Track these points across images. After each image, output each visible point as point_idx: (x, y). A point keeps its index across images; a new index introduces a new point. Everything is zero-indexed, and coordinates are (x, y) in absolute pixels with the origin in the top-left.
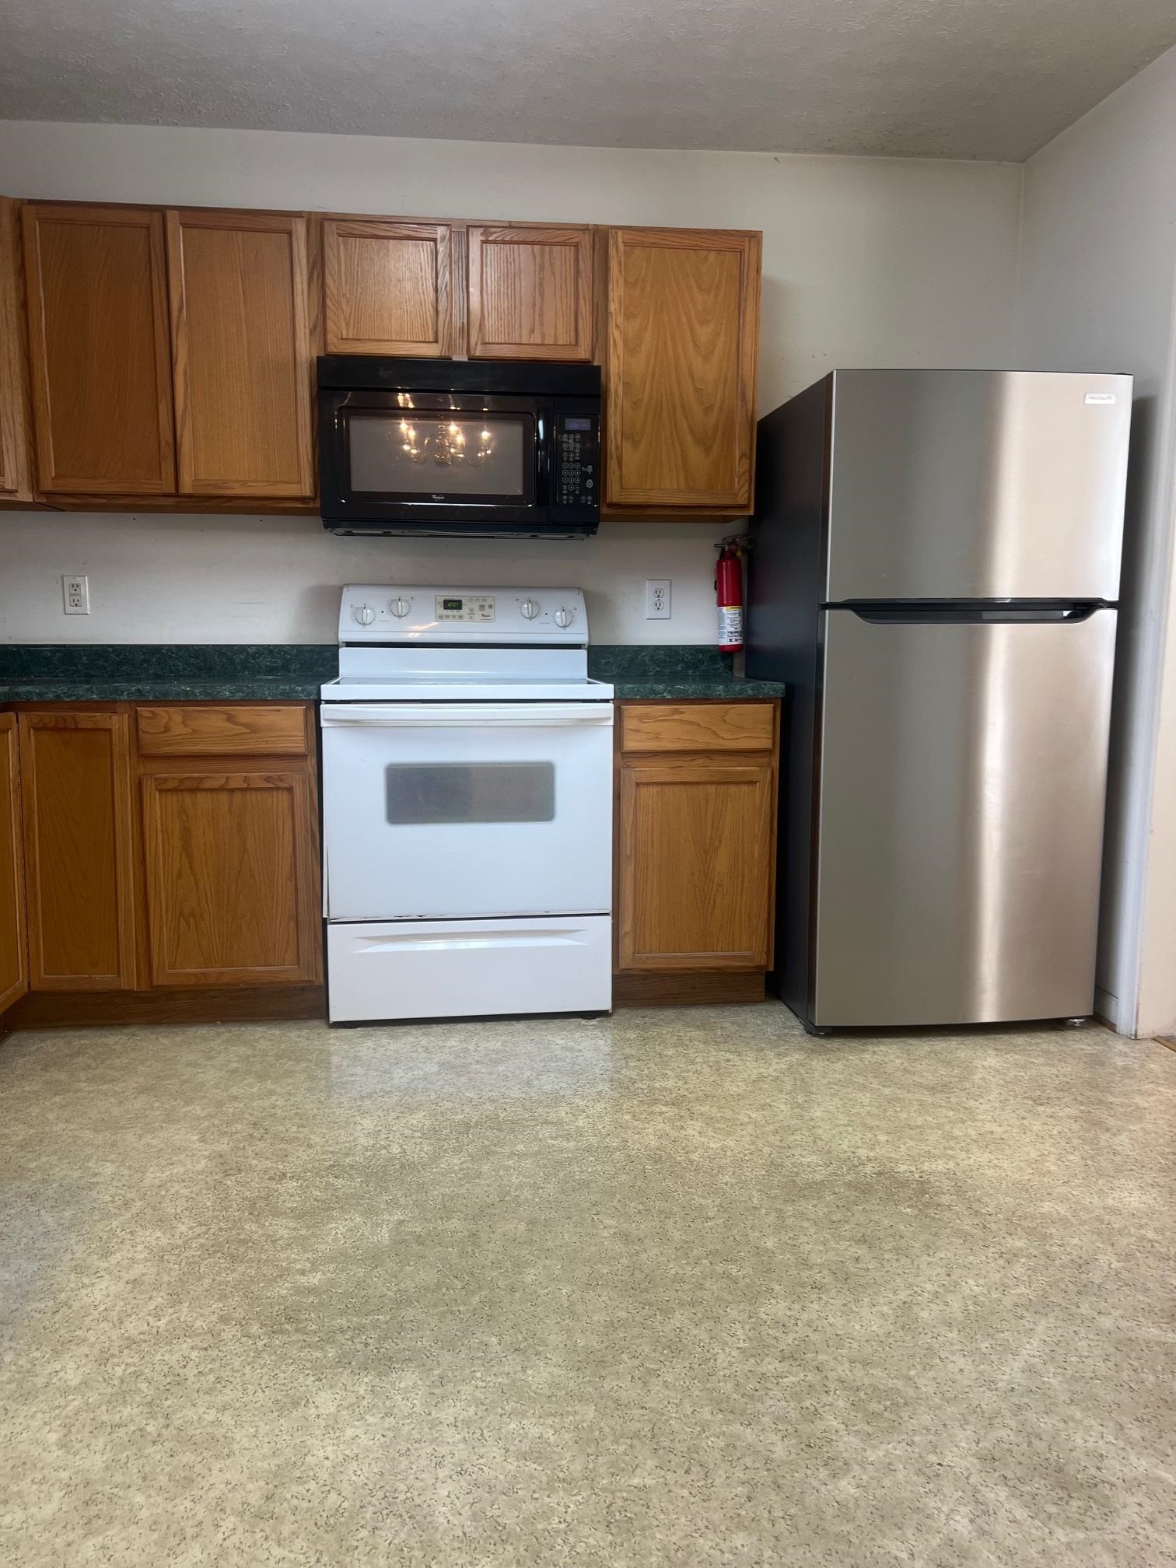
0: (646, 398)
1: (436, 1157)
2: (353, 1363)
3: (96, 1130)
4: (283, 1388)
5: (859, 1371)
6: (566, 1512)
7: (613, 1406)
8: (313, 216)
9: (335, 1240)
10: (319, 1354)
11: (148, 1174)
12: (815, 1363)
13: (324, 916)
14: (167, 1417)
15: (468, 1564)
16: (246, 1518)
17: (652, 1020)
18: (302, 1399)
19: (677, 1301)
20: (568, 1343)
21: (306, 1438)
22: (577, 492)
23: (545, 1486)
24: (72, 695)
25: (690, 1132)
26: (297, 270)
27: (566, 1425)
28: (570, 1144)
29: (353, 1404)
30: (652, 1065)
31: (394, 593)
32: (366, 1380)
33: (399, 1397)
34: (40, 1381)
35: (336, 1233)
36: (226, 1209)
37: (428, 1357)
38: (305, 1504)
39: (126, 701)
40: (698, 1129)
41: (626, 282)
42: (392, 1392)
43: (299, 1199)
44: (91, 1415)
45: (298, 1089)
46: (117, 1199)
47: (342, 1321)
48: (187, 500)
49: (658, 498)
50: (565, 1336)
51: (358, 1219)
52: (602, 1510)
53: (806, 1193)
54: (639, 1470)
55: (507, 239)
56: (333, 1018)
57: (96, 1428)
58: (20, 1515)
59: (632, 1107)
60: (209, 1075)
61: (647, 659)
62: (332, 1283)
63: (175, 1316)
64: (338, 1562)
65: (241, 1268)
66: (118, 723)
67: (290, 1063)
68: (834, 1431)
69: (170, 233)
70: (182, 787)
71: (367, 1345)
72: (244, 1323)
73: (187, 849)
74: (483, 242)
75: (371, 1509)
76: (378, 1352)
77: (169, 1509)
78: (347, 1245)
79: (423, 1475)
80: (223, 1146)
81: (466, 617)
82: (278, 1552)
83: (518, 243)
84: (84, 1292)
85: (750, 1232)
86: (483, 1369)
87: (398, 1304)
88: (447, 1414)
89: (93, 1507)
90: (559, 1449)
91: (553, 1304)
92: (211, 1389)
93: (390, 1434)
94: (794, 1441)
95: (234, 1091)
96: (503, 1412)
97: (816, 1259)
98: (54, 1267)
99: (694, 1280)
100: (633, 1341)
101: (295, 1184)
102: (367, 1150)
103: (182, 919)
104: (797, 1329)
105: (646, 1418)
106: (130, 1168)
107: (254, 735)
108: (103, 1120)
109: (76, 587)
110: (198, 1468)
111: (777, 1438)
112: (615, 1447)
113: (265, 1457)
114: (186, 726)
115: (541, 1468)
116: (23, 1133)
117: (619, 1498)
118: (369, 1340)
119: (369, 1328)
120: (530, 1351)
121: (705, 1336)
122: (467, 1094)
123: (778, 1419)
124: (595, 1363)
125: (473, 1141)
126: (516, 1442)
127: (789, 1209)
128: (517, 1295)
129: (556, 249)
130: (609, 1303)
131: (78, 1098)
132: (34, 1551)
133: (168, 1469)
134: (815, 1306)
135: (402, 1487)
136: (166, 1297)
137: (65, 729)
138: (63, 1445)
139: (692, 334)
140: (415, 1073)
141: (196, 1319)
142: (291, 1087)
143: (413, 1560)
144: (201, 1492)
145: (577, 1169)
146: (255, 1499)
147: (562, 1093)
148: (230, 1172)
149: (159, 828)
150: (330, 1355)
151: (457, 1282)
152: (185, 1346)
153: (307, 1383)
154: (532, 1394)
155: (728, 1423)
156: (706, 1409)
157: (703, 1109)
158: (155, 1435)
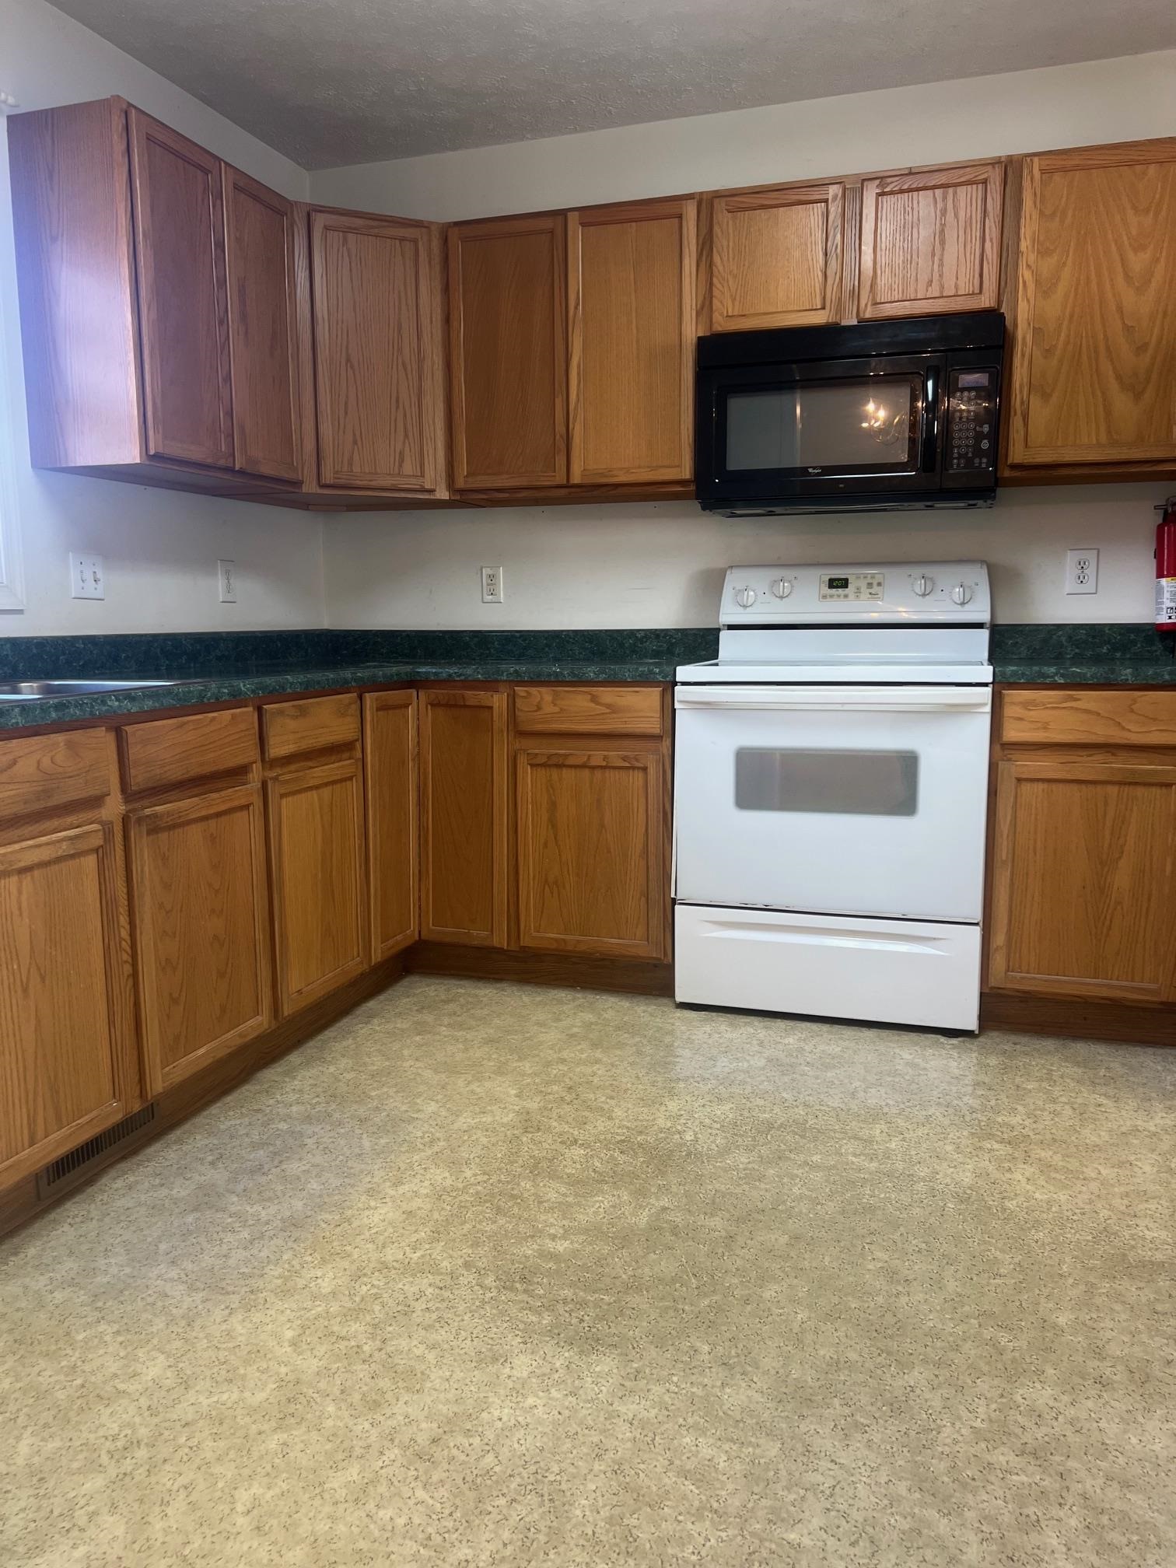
0: (1060, 346)
1: (725, 1151)
2: (562, 1335)
3: (436, 1071)
4: (490, 1342)
5: (1113, 1492)
6: (704, 1545)
7: (800, 1450)
8: (705, 197)
9: (596, 1213)
10: (534, 1319)
11: (460, 1119)
12: (1061, 1469)
13: (673, 896)
14: (384, 1342)
15: (584, 1565)
16: (407, 1453)
17: (1024, 1049)
18: (502, 1357)
19: (921, 1357)
20: (781, 1371)
21: (490, 1394)
22: (970, 455)
23: (693, 1511)
24: (461, 675)
25: (1018, 1176)
26: (686, 251)
27: (742, 1456)
28: (872, 1165)
29: (544, 1375)
30: (1003, 1096)
31: (777, 573)
32: (567, 1354)
33: (589, 1379)
34: (301, 1283)
35: (600, 1207)
36: (512, 1163)
37: (634, 1348)
38: (463, 1457)
39: (506, 681)
40: (1027, 1174)
41: (1042, 213)
42: (586, 1373)
43: (579, 1167)
44: (326, 1324)
45: (622, 1062)
46: (426, 1135)
47: (567, 1293)
48: (578, 490)
49: (1070, 456)
50: (781, 1363)
51: (625, 1198)
52: (743, 1554)
53: (1135, 1272)
54: (800, 1525)
55: (905, 187)
56: (679, 998)
57: (325, 1335)
58: (235, 1396)
59: (959, 1138)
60: (551, 1036)
61: (1063, 639)
62: (575, 1253)
63: (429, 1252)
64: (467, 1522)
65: (502, 1221)
66: (498, 701)
67: (626, 1035)
68: (1049, 1551)
69: (570, 233)
70: (550, 763)
71: (582, 1321)
72: (483, 1272)
73: (553, 823)
74: (879, 195)
75: (518, 1480)
76: (589, 1331)
77: (350, 1426)
78: (604, 1220)
79: (580, 1463)
80: (533, 1105)
81: (852, 596)
82: (421, 1494)
83: (918, 190)
84: (367, 1213)
85: (1043, 1300)
86: (682, 1374)
87: (628, 1288)
88: (628, 1409)
89: (292, 1405)
90: (724, 1478)
91: (783, 1327)
92: (429, 1326)
93: (566, 1413)
94: (994, 1548)
95: (565, 1054)
96: (684, 1423)
97: (1114, 1350)
98: (352, 1186)
99: (951, 1339)
100: (853, 1388)
101: (582, 1152)
102: (661, 1132)
103: (546, 887)
104: (1055, 1424)
105: (831, 1473)
106: (448, 1110)
107: (615, 715)
108: (446, 1062)
109: (491, 577)
110: (389, 1396)
111: (975, 1538)
112: (785, 1493)
113: (448, 1401)
114: (555, 705)
115: (697, 1492)
116: (379, 1063)
117: (766, 1548)
118: (586, 1318)
119: (591, 1305)
120: (738, 1369)
121: (937, 1403)
122: (784, 1095)
123: (985, 1518)
124: (802, 1399)
125: (770, 1142)
126: (684, 1458)
127: (1105, 1286)
128: (749, 1308)
129: (961, 190)
130: (844, 1340)
131: (434, 1041)
132: (232, 1431)
133: (365, 1388)
134: (1090, 1404)
135: (556, 1469)
136: (428, 1233)
137: (455, 706)
138: (294, 1344)
139: (1123, 265)
140: (740, 1064)
141: (444, 1260)
142: (617, 1059)
143: (535, 1543)
144: (382, 1418)
145: (869, 1192)
146: (422, 1439)
147: (886, 1110)
148: (529, 1130)
149: (530, 800)
150: (544, 1322)
151: (693, 1281)
152: (426, 1281)
153: (513, 1343)
154: (721, 1414)
155: (924, 1504)
156: (904, 1483)
157: (1043, 1154)
158: (368, 1355)
